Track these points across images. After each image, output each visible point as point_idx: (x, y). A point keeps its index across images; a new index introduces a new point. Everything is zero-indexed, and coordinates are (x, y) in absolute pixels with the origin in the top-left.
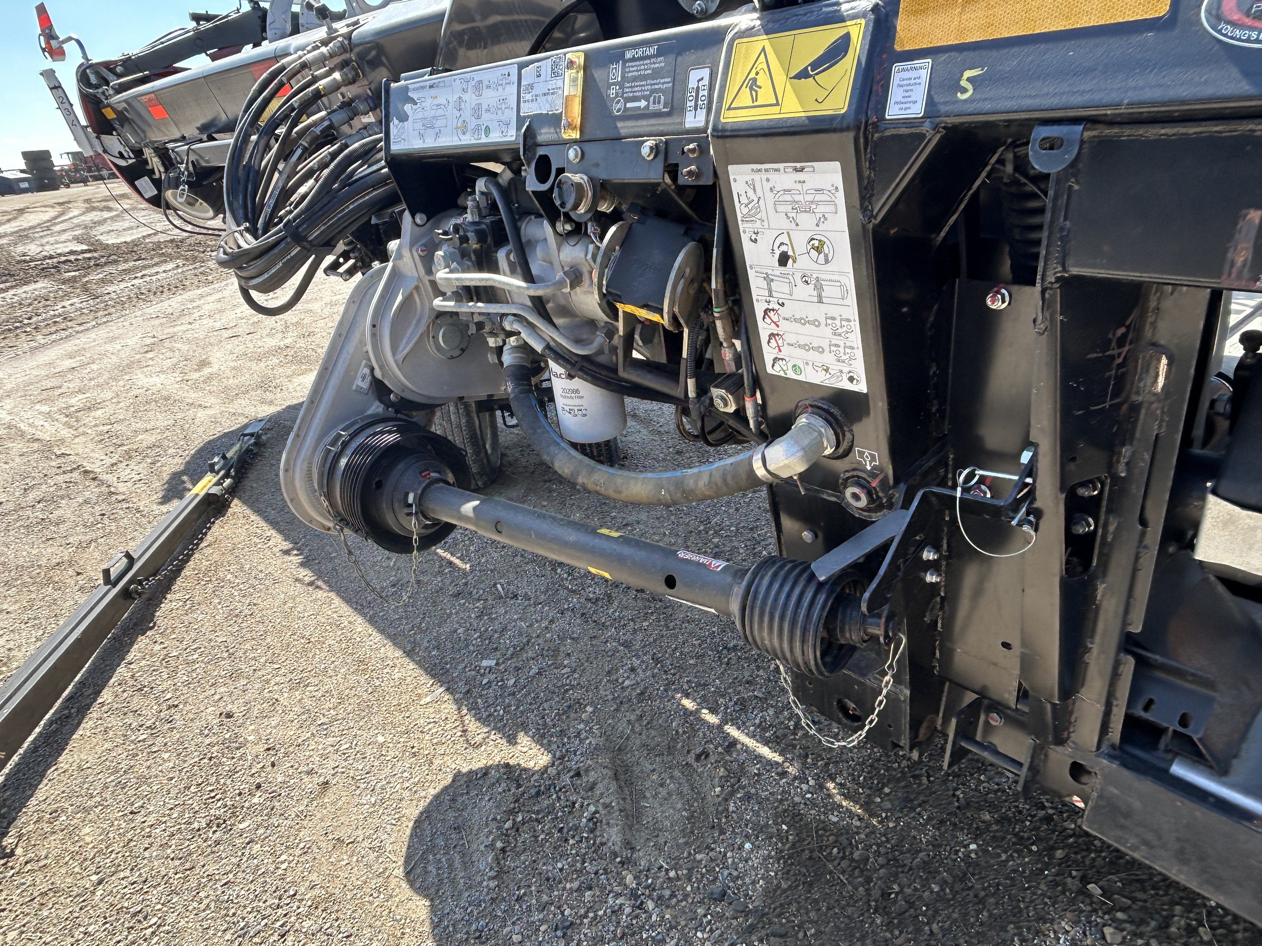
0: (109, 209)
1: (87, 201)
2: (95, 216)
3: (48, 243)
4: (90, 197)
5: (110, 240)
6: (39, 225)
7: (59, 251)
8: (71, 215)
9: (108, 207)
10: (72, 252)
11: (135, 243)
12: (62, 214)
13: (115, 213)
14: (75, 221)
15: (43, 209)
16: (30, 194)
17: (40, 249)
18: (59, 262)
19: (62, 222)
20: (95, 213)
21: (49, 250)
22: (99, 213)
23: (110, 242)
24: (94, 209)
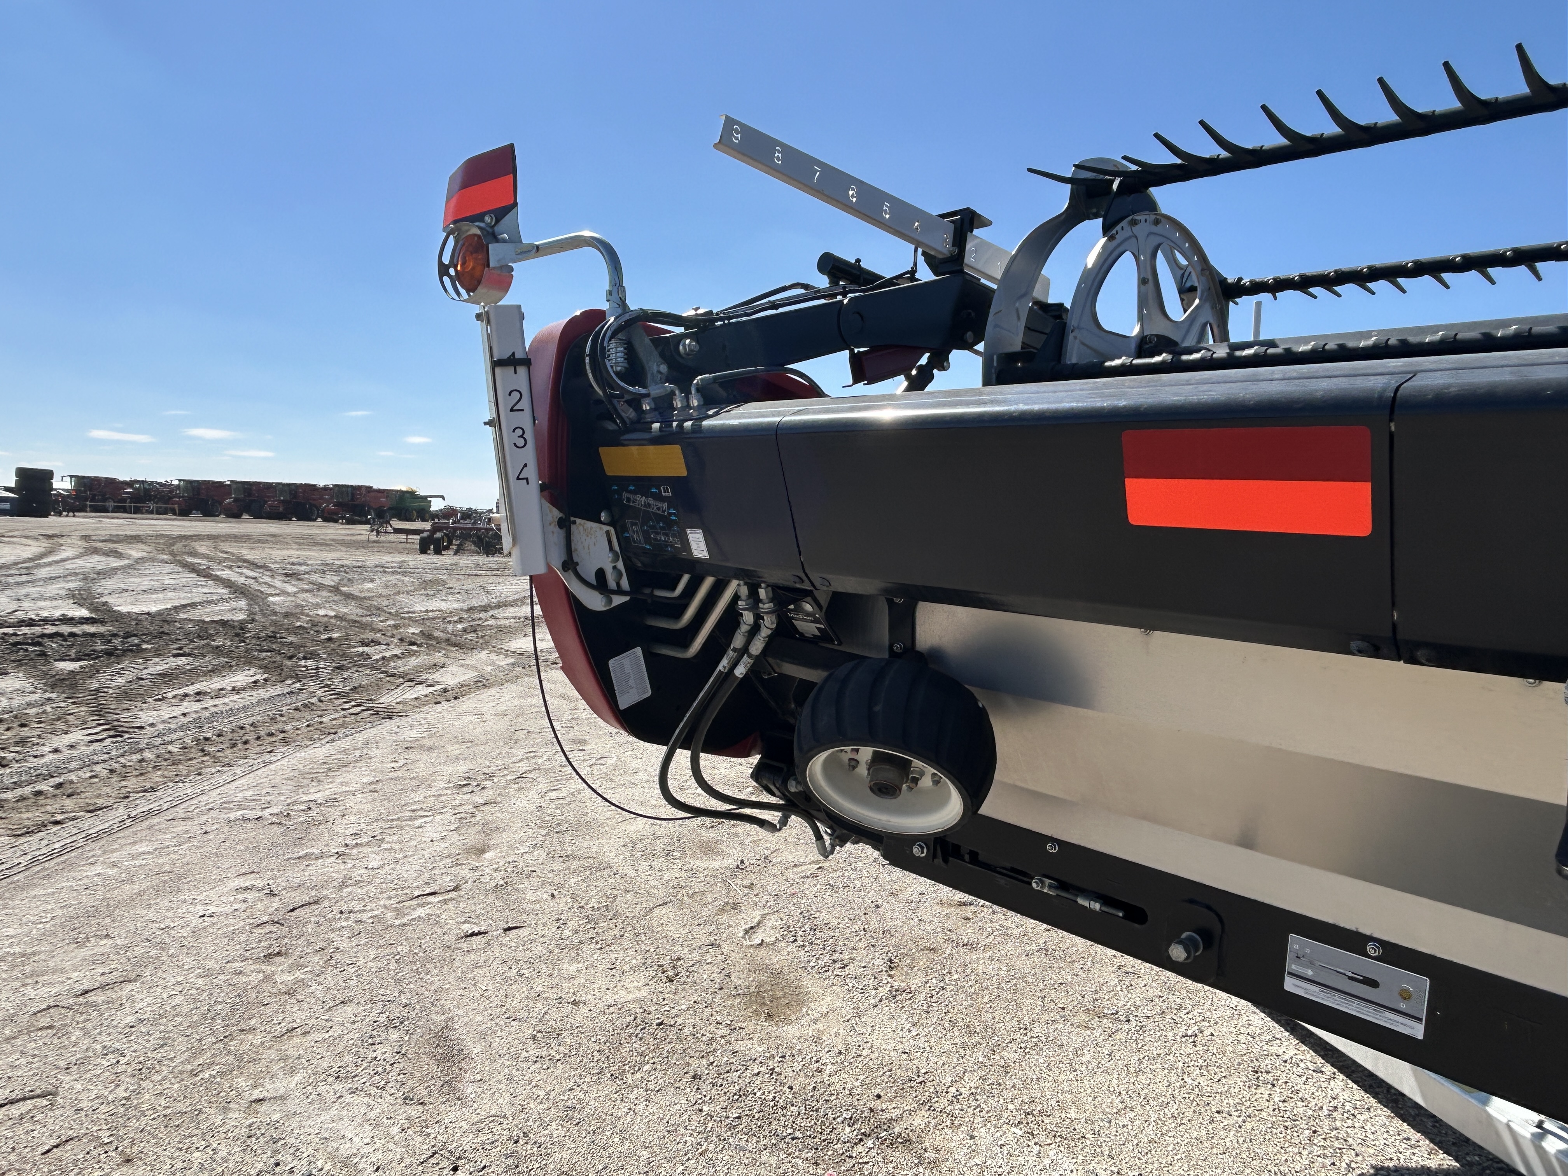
0: (118, 555)
1: (86, 538)
2: (96, 562)
3: (26, 596)
4: (91, 533)
5: (124, 606)
6: (16, 564)
7: (45, 614)
8: (64, 555)
9: (116, 552)
10: (65, 620)
11: (164, 618)
12: (50, 552)
13: (126, 562)
14: (69, 565)
15: (24, 541)
16: (8, 518)
17: (13, 606)
18: (43, 636)
19: (50, 564)
20: (97, 558)
21: (30, 609)
22: (103, 558)
23: (124, 609)
24: (96, 551)
